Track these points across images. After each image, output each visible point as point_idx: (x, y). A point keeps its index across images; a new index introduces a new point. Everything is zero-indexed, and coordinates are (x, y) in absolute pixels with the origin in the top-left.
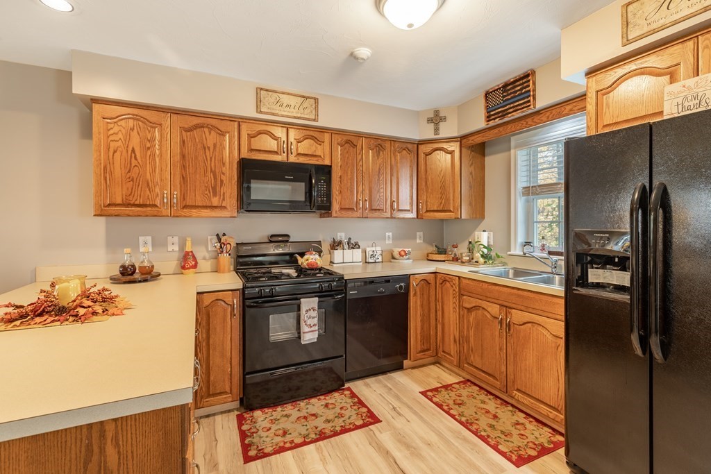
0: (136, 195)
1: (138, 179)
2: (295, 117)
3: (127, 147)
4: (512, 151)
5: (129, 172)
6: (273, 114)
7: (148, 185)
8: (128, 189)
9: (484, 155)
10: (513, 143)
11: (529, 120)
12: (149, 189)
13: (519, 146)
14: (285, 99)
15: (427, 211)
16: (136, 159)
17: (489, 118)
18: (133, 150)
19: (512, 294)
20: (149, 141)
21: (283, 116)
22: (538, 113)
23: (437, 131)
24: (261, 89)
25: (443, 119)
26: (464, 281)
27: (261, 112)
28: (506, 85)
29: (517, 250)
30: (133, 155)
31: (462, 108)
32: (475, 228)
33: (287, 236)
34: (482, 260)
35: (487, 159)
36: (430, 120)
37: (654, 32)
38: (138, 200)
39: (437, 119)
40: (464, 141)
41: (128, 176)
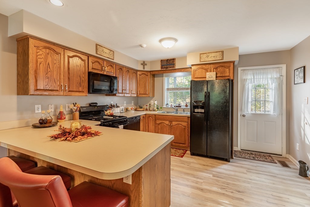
0: (50, 85)
1: (51, 78)
2: (108, 58)
3: (46, 62)
4: (164, 77)
5: (47, 74)
6: (101, 55)
7: (55, 81)
8: (46, 82)
9: (154, 77)
10: (164, 75)
11: (173, 71)
12: (55, 83)
13: (166, 76)
14: (105, 50)
15: (140, 94)
16: (50, 68)
17: (162, 68)
18: (48, 64)
19: (173, 118)
20: (55, 60)
21: (104, 56)
22: (175, 69)
23: (144, 68)
24: (98, 45)
25: (146, 64)
26: (156, 116)
27: (98, 54)
28: (168, 60)
29: (165, 106)
30: (48, 66)
31: (153, 62)
32: (151, 100)
33: (96, 103)
34: (157, 109)
35: (155, 78)
36: (142, 64)
37: (205, 61)
38: (51, 88)
39: (144, 64)
40: (151, 72)
41: (46, 76)
